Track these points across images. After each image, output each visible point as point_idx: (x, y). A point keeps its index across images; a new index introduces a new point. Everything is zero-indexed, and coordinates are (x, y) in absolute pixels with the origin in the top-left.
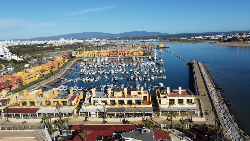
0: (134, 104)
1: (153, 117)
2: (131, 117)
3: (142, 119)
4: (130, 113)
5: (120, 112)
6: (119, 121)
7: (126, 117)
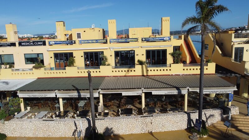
0: (141, 63)
1: (234, 111)
2: (128, 112)
3: (184, 126)
4: (124, 94)
5: (78, 90)
6: (70, 134)
7: (106, 115)
